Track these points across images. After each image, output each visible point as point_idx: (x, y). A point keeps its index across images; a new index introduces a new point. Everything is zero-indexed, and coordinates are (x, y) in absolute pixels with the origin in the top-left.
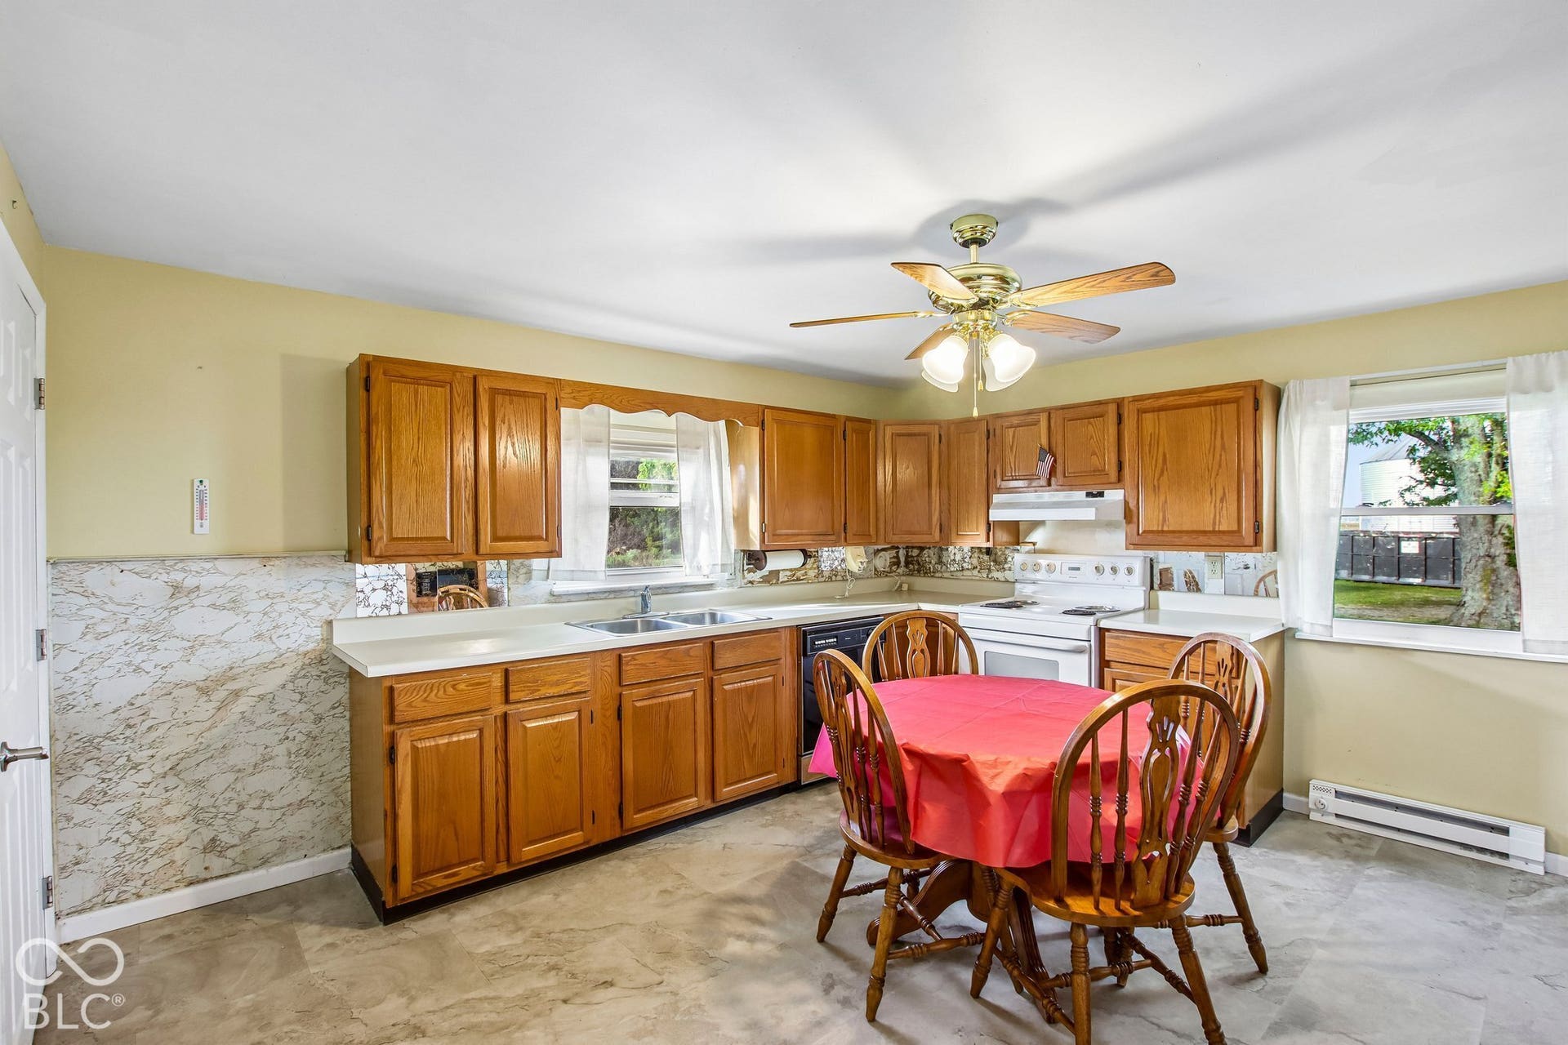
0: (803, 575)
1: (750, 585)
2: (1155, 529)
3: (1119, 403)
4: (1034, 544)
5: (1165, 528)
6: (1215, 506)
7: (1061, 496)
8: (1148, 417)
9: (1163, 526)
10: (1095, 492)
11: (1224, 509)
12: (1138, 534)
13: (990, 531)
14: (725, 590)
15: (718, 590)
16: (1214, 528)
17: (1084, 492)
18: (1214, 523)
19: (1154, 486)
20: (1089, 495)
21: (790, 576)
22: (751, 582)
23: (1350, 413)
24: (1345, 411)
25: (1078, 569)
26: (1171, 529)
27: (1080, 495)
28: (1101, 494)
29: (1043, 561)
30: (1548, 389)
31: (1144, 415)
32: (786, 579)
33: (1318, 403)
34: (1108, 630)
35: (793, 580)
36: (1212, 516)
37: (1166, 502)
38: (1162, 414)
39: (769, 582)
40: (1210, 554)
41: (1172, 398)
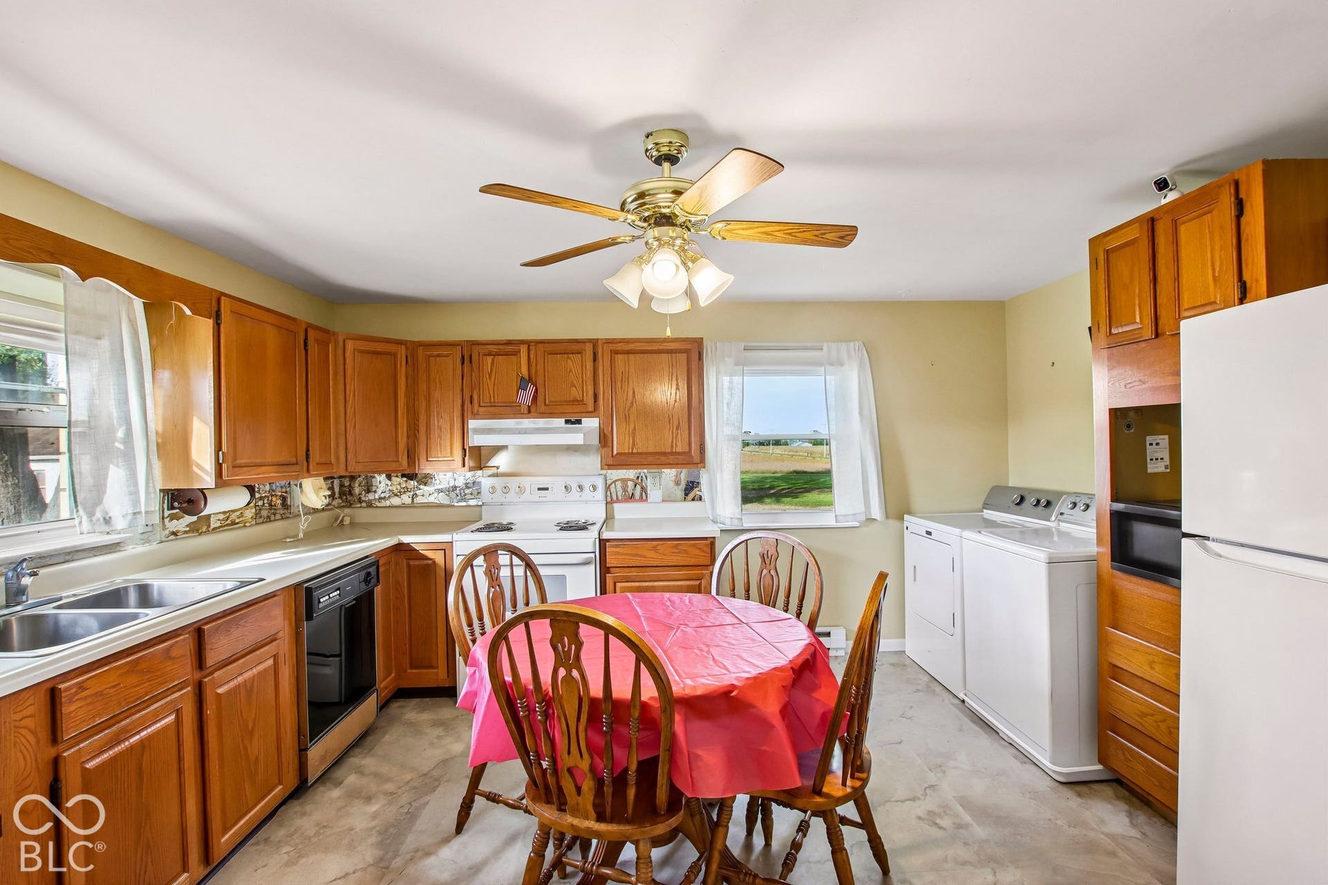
0: (239, 518)
1: (173, 537)
2: (627, 451)
3: (594, 343)
4: (498, 468)
5: (635, 451)
6: (672, 433)
7: (541, 423)
8: (620, 357)
9: (633, 449)
10: (573, 419)
11: (679, 435)
12: (612, 456)
13: (465, 456)
14: (140, 549)
15: (131, 550)
16: (672, 450)
17: (564, 419)
18: (672, 446)
19: (625, 415)
20: (567, 422)
21: (223, 520)
22: (174, 534)
23: (745, 368)
24: (741, 367)
25: (547, 489)
26: (639, 451)
27: (560, 422)
28: (579, 422)
29: (513, 482)
30: (842, 364)
31: (616, 355)
32: (218, 524)
33: (726, 359)
34: (608, 540)
35: (227, 525)
36: (670, 441)
37: (635, 429)
38: (631, 356)
39: (197, 531)
40: (651, 471)
41: (639, 344)
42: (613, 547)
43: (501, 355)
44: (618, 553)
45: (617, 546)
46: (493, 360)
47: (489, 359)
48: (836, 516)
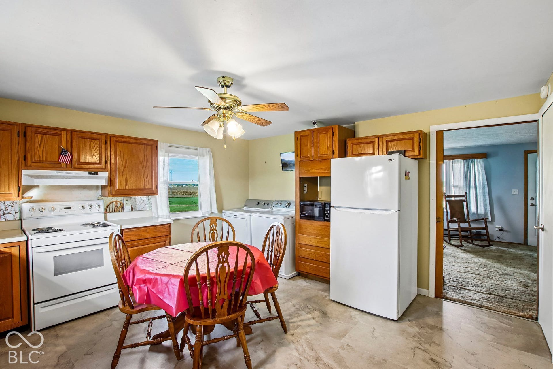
2: (123, 188)
3: (106, 135)
4: (32, 197)
5: (127, 188)
6: (145, 180)
7: (74, 173)
9: (126, 187)
10: (93, 172)
11: (148, 181)
12: (115, 191)
13: (20, 191)
16: (144, 188)
17: (88, 172)
18: (144, 186)
19: (122, 171)
20: (90, 173)
23: (169, 154)
25: (70, 208)
26: (129, 188)
27: (86, 173)
28: (97, 174)
29: (47, 206)
30: (204, 156)
31: (118, 143)
34: (123, 229)
36: (143, 184)
37: (127, 178)
38: (125, 144)
40: (125, 197)
41: (129, 139)
42: (126, 232)
43: (48, 135)
44: (129, 235)
45: (128, 232)
46: (42, 138)
47: (40, 136)
48: (202, 212)
